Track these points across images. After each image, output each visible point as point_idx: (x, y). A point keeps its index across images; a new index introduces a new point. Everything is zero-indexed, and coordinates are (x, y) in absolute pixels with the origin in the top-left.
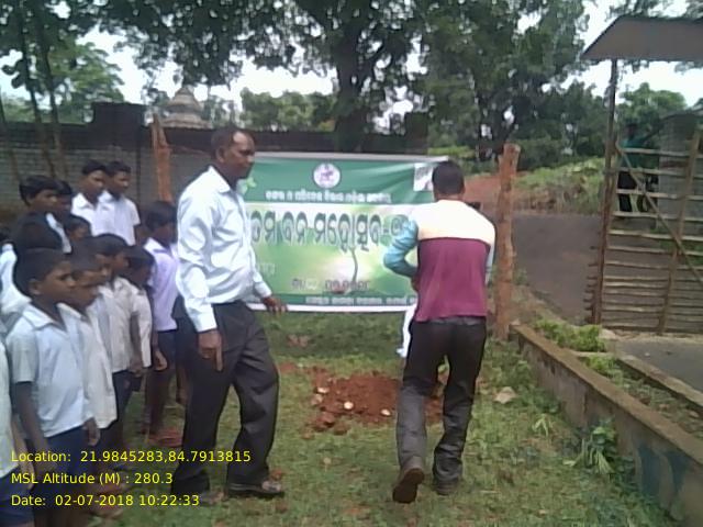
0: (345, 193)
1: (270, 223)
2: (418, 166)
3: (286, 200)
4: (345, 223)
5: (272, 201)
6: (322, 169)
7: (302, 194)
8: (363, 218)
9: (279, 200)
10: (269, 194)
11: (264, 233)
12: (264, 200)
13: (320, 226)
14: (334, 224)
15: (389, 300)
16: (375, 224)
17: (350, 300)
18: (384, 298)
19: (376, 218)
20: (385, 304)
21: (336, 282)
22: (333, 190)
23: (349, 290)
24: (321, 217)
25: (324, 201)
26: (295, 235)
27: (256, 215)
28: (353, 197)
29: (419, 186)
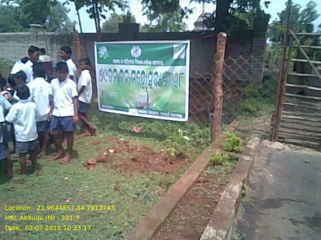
0: (143, 60)
1: (115, 74)
2: (175, 46)
3: (121, 64)
4: (143, 75)
5: (115, 64)
6: (134, 49)
7: (126, 61)
8: (151, 73)
9: (118, 64)
10: (115, 61)
11: (113, 79)
12: (113, 63)
13: (133, 76)
14: (139, 75)
15: (162, 113)
16: (156, 76)
17: (146, 112)
18: (159, 112)
19: (156, 73)
20: (160, 115)
21: (140, 103)
22: (139, 59)
23: (146, 107)
24: (133, 72)
25: (135, 64)
26: (124, 80)
27: (110, 70)
28: (146, 62)
29: (176, 56)
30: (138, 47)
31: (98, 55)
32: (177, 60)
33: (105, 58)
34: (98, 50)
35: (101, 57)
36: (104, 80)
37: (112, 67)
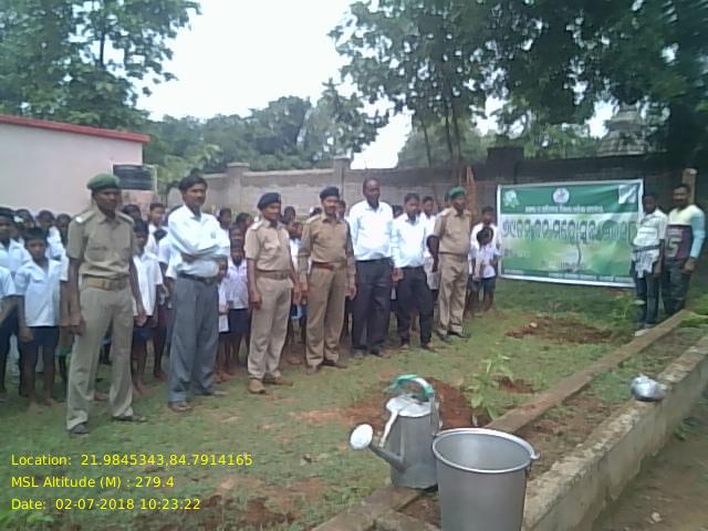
0: (572, 206)
1: (527, 227)
2: (621, 187)
3: (537, 213)
4: (572, 227)
5: (528, 213)
6: (558, 192)
7: (546, 208)
8: (584, 223)
9: (532, 213)
10: (528, 209)
11: (524, 233)
12: (523, 212)
13: (557, 228)
14: (565, 227)
15: (601, 278)
16: (592, 227)
17: (575, 276)
18: (598, 275)
19: (593, 223)
20: (598, 280)
21: (567, 264)
22: (566, 205)
23: (576, 269)
24: (557, 222)
25: (559, 212)
26: (541, 234)
27: (520, 222)
28: (577, 209)
29: (622, 200)
30: (564, 190)
31: (502, 203)
32: (622, 205)
33: (513, 206)
34: (502, 196)
35: (507, 204)
36: (509, 236)
37: (524, 217)
